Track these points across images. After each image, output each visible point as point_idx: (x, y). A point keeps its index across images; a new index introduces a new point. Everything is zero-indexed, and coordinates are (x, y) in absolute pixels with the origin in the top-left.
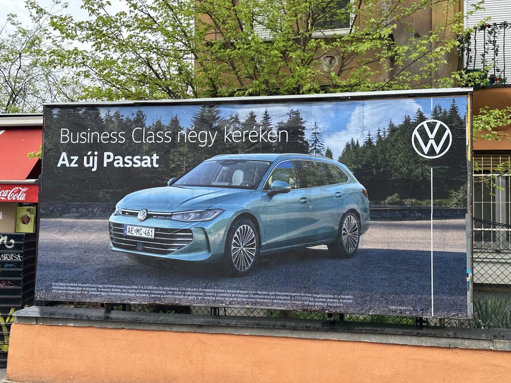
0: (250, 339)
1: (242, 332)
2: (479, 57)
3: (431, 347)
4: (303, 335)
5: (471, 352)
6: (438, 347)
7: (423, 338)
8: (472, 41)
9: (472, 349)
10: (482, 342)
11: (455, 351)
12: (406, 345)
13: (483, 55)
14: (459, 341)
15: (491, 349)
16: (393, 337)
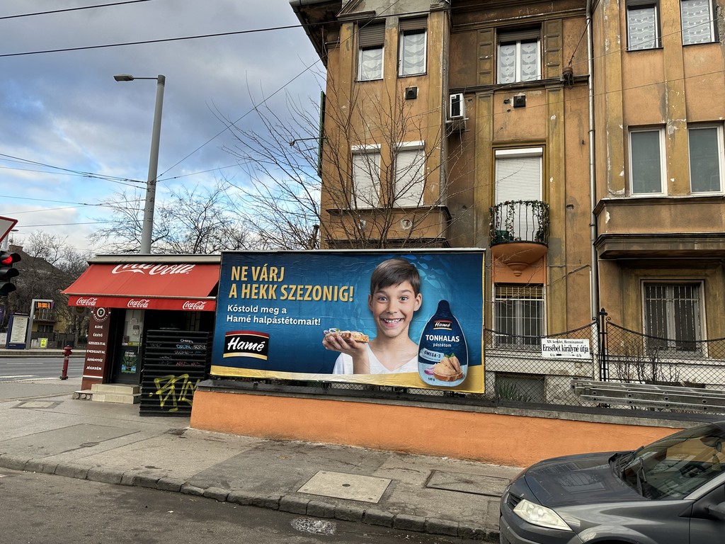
0: (346, 404)
2: (504, 223)
3: (458, 411)
4: (379, 401)
5: (483, 415)
6: (463, 411)
8: (499, 212)
9: (484, 413)
10: (490, 408)
11: (473, 413)
13: (506, 221)
14: (476, 407)
15: (495, 413)
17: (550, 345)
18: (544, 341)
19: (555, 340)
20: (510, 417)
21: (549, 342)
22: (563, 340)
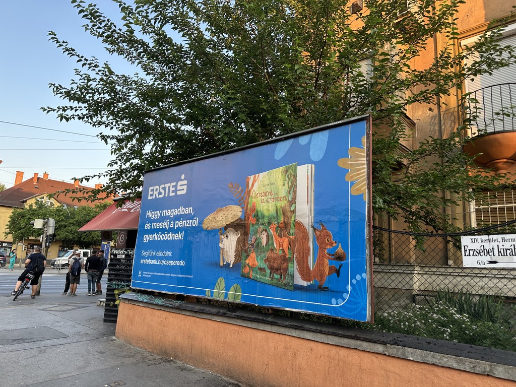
1: (217, 318)
3: (336, 345)
5: (368, 355)
6: (341, 346)
7: (330, 337)
9: (369, 352)
10: (377, 346)
11: (355, 351)
12: (317, 341)
14: (359, 342)
15: (385, 354)
16: (308, 333)
17: (477, 246)
18: (465, 241)
19: (485, 237)
20: (408, 362)
21: (473, 241)
22: (499, 237)
